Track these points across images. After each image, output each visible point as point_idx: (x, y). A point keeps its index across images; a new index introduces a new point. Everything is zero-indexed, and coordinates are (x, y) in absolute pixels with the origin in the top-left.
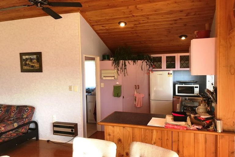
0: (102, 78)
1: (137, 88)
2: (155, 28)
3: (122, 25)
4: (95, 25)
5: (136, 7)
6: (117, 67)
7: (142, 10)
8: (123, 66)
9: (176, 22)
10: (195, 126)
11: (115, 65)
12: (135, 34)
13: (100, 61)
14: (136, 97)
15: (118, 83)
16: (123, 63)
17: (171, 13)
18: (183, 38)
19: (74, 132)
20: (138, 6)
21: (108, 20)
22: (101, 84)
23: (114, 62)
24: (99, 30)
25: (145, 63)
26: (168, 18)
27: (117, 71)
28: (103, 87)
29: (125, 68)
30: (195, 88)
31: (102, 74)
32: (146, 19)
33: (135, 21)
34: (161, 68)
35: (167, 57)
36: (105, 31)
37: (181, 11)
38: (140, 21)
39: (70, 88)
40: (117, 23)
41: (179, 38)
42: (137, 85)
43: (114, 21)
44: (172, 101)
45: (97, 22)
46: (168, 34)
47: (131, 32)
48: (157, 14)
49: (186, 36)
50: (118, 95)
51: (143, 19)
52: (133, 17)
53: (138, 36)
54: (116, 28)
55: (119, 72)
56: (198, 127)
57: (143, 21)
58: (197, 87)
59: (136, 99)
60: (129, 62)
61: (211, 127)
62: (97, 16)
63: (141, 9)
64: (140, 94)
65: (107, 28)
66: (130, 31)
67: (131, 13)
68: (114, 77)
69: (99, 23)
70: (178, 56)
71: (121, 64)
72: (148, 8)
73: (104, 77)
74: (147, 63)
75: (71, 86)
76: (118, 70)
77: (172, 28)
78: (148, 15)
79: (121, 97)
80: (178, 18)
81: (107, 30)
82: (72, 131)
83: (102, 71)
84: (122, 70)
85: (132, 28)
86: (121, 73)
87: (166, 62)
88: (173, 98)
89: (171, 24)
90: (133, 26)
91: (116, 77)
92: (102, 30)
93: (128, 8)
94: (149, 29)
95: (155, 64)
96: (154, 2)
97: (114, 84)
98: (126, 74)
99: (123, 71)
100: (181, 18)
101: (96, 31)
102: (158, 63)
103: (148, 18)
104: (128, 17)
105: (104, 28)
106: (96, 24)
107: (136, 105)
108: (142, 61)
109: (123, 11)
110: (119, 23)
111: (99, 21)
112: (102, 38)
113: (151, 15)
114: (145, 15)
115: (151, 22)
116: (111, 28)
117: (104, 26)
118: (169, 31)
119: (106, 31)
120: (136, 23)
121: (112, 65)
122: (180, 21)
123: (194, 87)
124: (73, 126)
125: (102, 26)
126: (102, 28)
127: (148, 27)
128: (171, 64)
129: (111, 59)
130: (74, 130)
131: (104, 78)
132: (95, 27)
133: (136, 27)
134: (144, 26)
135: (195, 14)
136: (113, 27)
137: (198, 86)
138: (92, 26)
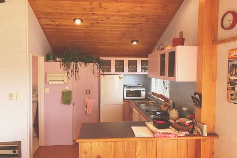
0: (47, 82)
1: (88, 93)
2: (112, 29)
3: (78, 22)
4: (42, 18)
5: (100, 4)
6: (67, 69)
7: (105, 9)
8: (75, 68)
9: (133, 26)
10: (183, 133)
11: (65, 67)
12: (88, 34)
13: (45, 61)
14: (87, 103)
15: (67, 88)
16: (75, 65)
17: (133, 16)
18: (135, 43)
19: (17, 153)
20: (103, 4)
21: (62, 14)
22: (46, 89)
23: (63, 64)
24: (47, 25)
25: (96, 67)
26: (128, 21)
27: (67, 74)
28: (48, 93)
29: (76, 71)
30: (142, 92)
31: (47, 78)
32: (106, 19)
33: (94, 19)
34: (110, 72)
35: (116, 61)
36: (53, 27)
37: (143, 16)
38: (99, 21)
39: (11, 96)
40: (72, 19)
41: (130, 42)
42: (88, 89)
43: (69, 17)
44: (122, 105)
45: (46, 15)
46: (122, 37)
47: (84, 32)
48: (119, 16)
49: (137, 41)
50: (68, 101)
51: (103, 19)
52: (93, 15)
53: (91, 36)
54: (68, 24)
55: (69, 75)
56: (186, 133)
57: (102, 21)
58: (143, 91)
59: (86, 105)
60: (80, 64)
61: (195, 131)
62: (49, 7)
63: (105, 7)
64: (90, 99)
65: (57, 23)
66: (83, 30)
67: (92, 10)
68: (63, 81)
69: (48, 17)
70: (126, 60)
71: (71, 67)
72: (112, 7)
73: (50, 81)
74: (98, 66)
75: (13, 93)
76: (68, 72)
77: (128, 32)
78: (110, 15)
79: (72, 104)
80: (137, 23)
81: (56, 25)
82: (14, 152)
83: (47, 74)
84: (72, 73)
85: (88, 27)
86: (72, 76)
87: (116, 66)
88: (123, 102)
89: (129, 28)
90: (89, 25)
91: (66, 81)
92: (49, 25)
93: (91, 4)
94: (104, 31)
95: (104, 67)
96: (121, 2)
97: (63, 90)
98: (77, 78)
99: (74, 74)
100: (139, 22)
101: (41, 25)
102: (107, 66)
103: (108, 19)
104: (87, 14)
105: (53, 23)
106: (45, 17)
107: (87, 112)
108: (93, 63)
109: (83, 6)
110: (74, 20)
111: (50, 14)
112: (46, 35)
113: (113, 15)
114: (107, 14)
115: (110, 23)
116: (62, 23)
117: (54, 20)
118: (124, 34)
119: (55, 27)
120: (94, 22)
121: (61, 67)
122: (138, 26)
123: (141, 90)
124: (17, 145)
125: (52, 20)
126: (50, 22)
127: (105, 28)
128: (120, 68)
129: (58, 59)
130: (17, 150)
131: (50, 83)
132: (42, 20)
133: (92, 26)
134: (101, 26)
135: (153, 21)
136: (65, 24)
137: (144, 89)
138: (39, 19)
